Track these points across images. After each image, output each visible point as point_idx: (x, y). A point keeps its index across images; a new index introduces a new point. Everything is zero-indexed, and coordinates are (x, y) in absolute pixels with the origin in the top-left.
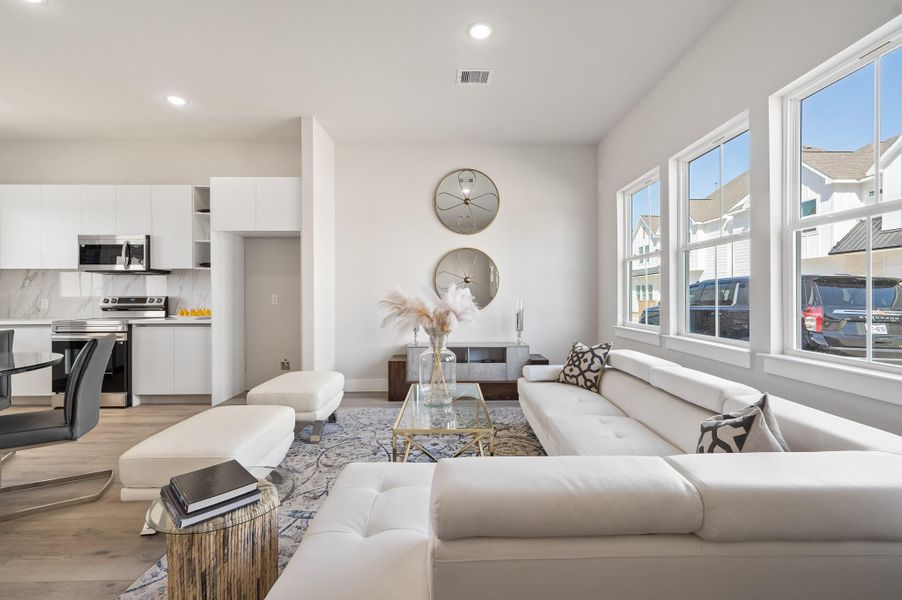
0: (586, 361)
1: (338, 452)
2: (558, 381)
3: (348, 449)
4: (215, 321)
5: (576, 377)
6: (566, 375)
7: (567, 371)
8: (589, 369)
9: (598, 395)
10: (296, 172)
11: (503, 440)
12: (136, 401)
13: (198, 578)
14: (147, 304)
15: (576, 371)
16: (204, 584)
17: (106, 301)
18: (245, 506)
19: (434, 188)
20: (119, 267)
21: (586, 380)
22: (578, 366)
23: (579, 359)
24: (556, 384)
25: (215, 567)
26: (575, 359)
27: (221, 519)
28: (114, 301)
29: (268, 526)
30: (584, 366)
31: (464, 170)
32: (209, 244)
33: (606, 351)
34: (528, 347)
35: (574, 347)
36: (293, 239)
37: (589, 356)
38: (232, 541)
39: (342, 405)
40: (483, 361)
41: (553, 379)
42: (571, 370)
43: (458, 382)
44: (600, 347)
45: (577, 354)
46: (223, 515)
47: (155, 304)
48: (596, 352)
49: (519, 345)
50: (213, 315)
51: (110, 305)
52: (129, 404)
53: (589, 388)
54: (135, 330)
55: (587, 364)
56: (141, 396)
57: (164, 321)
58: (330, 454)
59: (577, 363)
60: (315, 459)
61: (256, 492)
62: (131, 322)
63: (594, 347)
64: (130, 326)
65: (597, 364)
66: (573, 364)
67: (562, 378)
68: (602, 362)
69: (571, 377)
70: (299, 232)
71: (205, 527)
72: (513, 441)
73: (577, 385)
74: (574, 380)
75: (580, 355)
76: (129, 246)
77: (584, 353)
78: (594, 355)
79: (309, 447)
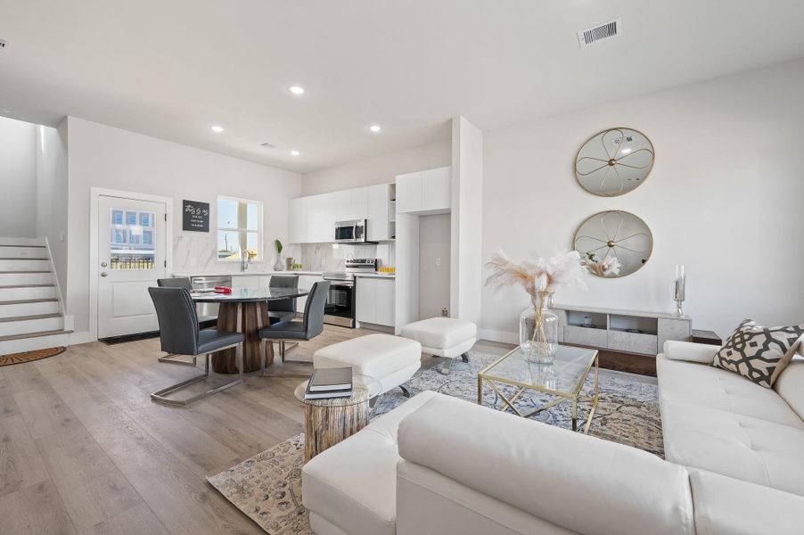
0: (754, 344)
1: (458, 385)
2: (711, 364)
3: (466, 385)
4: (397, 276)
5: (737, 364)
6: (721, 359)
7: (724, 354)
8: (758, 356)
9: (772, 392)
10: (448, 162)
11: (625, 417)
12: (358, 325)
13: (313, 434)
14: (366, 264)
15: (736, 356)
16: (316, 438)
17: (348, 261)
18: (342, 397)
19: (575, 153)
20: (353, 240)
21: (751, 370)
22: (741, 351)
23: (743, 341)
24: (709, 367)
25: (322, 431)
26: (738, 340)
27: (326, 401)
28: (352, 261)
29: (355, 417)
30: (750, 351)
31: (609, 130)
32: (394, 223)
33: (793, 336)
34: (690, 321)
35: (741, 326)
36: (446, 215)
37: (761, 340)
38: (331, 418)
39: (474, 349)
40: (627, 331)
41: (706, 361)
42: (729, 354)
43: (560, 343)
44: (784, 330)
45: (742, 334)
46: (328, 399)
47: (370, 264)
48: (773, 335)
49: (678, 318)
50: (397, 272)
51: (349, 264)
52: (354, 326)
53: (756, 381)
54: (358, 280)
55: (755, 349)
56: (360, 322)
57: (374, 275)
58: (451, 386)
59: (739, 346)
60: (439, 385)
61: (350, 390)
62: (355, 275)
63: (771, 329)
64: (355, 277)
65: (774, 351)
66: (734, 346)
67: (717, 362)
68: (784, 350)
69: (730, 362)
70: (450, 209)
71: (317, 403)
72: (638, 420)
73: (738, 373)
74: (732, 366)
75: (746, 337)
76: (357, 227)
77: (752, 335)
78: (769, 339)
79: (440, 376)
